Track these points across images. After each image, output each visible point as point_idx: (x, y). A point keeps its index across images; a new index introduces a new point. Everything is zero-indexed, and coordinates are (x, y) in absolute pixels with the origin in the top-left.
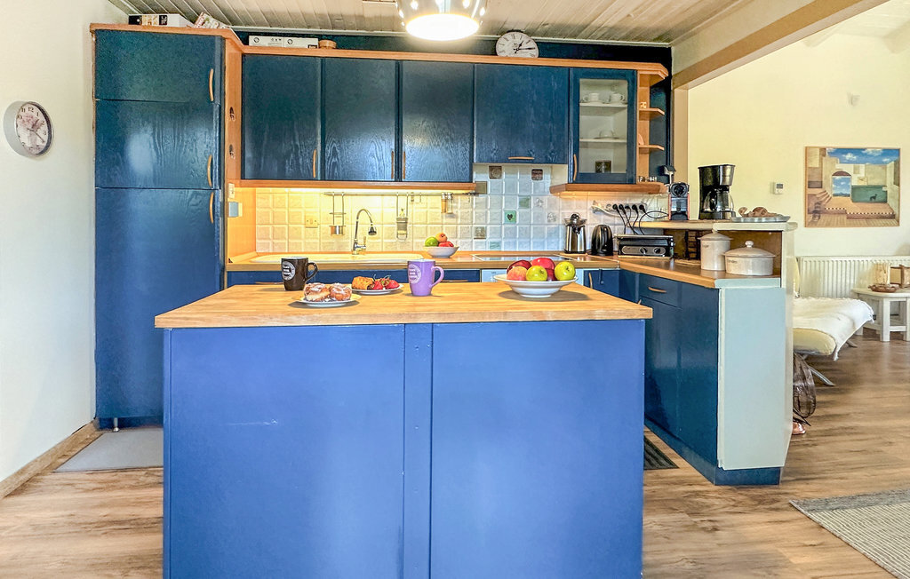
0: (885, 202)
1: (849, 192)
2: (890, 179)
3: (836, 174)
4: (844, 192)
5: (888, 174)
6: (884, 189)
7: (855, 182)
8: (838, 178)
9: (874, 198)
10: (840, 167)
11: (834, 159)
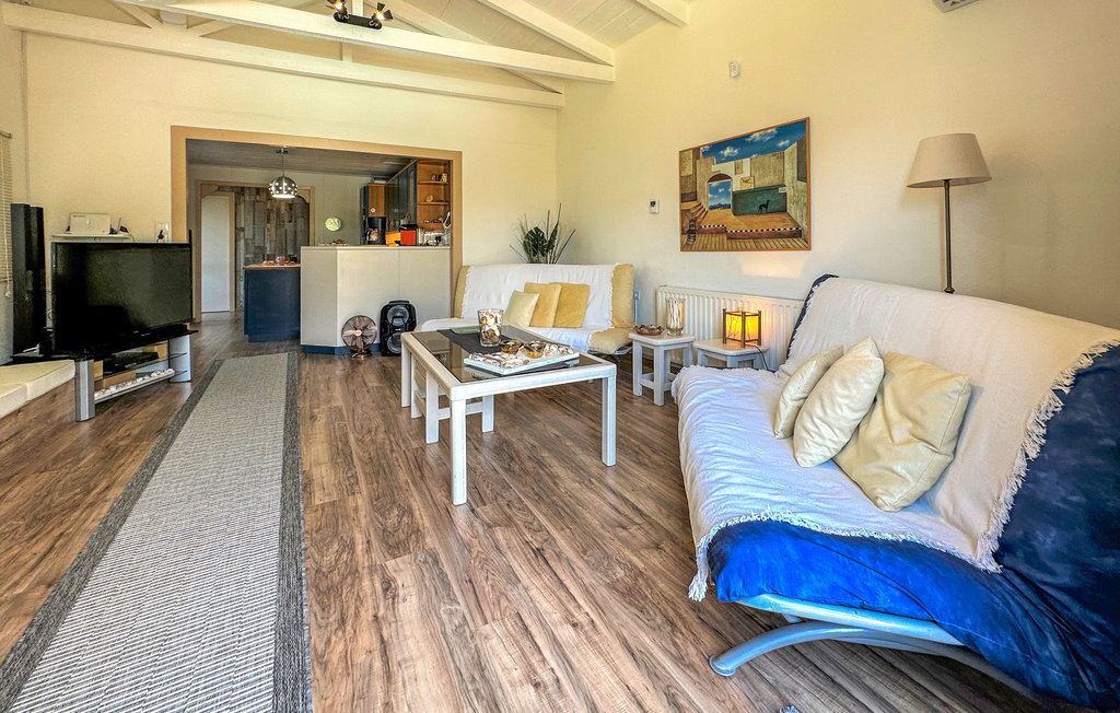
0: (785, 211)
1: (730, 202)
2: (790, 172)
3: (712, 180)
4: (724, 201)
5: (787, 166)
6: (781, 190)
7: (736, 186)
8: (714, 184)
9: (766, 206)
10: (716, 168)
11: (709, 160)
